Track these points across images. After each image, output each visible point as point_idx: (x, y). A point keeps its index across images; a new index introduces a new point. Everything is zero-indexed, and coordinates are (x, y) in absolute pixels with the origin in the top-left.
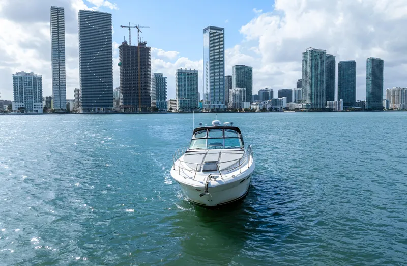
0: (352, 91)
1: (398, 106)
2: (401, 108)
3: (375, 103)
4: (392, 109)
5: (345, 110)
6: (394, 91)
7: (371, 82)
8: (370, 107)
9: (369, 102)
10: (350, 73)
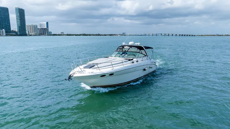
0: (8, 25)
1: (33, 34)
2: (35, 34)
3: (22, 32)
4: (31, 35)
5: (7, 35)
6: (30, 26)
7: (19, 21)
8: (20, 34)
9: (20, 31)
10: (5, 14)
